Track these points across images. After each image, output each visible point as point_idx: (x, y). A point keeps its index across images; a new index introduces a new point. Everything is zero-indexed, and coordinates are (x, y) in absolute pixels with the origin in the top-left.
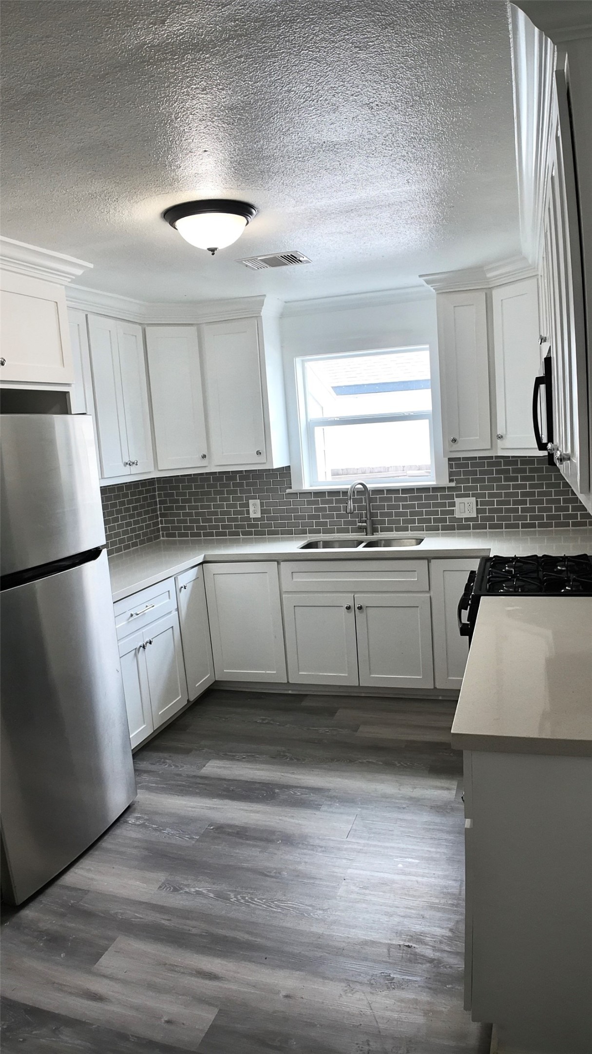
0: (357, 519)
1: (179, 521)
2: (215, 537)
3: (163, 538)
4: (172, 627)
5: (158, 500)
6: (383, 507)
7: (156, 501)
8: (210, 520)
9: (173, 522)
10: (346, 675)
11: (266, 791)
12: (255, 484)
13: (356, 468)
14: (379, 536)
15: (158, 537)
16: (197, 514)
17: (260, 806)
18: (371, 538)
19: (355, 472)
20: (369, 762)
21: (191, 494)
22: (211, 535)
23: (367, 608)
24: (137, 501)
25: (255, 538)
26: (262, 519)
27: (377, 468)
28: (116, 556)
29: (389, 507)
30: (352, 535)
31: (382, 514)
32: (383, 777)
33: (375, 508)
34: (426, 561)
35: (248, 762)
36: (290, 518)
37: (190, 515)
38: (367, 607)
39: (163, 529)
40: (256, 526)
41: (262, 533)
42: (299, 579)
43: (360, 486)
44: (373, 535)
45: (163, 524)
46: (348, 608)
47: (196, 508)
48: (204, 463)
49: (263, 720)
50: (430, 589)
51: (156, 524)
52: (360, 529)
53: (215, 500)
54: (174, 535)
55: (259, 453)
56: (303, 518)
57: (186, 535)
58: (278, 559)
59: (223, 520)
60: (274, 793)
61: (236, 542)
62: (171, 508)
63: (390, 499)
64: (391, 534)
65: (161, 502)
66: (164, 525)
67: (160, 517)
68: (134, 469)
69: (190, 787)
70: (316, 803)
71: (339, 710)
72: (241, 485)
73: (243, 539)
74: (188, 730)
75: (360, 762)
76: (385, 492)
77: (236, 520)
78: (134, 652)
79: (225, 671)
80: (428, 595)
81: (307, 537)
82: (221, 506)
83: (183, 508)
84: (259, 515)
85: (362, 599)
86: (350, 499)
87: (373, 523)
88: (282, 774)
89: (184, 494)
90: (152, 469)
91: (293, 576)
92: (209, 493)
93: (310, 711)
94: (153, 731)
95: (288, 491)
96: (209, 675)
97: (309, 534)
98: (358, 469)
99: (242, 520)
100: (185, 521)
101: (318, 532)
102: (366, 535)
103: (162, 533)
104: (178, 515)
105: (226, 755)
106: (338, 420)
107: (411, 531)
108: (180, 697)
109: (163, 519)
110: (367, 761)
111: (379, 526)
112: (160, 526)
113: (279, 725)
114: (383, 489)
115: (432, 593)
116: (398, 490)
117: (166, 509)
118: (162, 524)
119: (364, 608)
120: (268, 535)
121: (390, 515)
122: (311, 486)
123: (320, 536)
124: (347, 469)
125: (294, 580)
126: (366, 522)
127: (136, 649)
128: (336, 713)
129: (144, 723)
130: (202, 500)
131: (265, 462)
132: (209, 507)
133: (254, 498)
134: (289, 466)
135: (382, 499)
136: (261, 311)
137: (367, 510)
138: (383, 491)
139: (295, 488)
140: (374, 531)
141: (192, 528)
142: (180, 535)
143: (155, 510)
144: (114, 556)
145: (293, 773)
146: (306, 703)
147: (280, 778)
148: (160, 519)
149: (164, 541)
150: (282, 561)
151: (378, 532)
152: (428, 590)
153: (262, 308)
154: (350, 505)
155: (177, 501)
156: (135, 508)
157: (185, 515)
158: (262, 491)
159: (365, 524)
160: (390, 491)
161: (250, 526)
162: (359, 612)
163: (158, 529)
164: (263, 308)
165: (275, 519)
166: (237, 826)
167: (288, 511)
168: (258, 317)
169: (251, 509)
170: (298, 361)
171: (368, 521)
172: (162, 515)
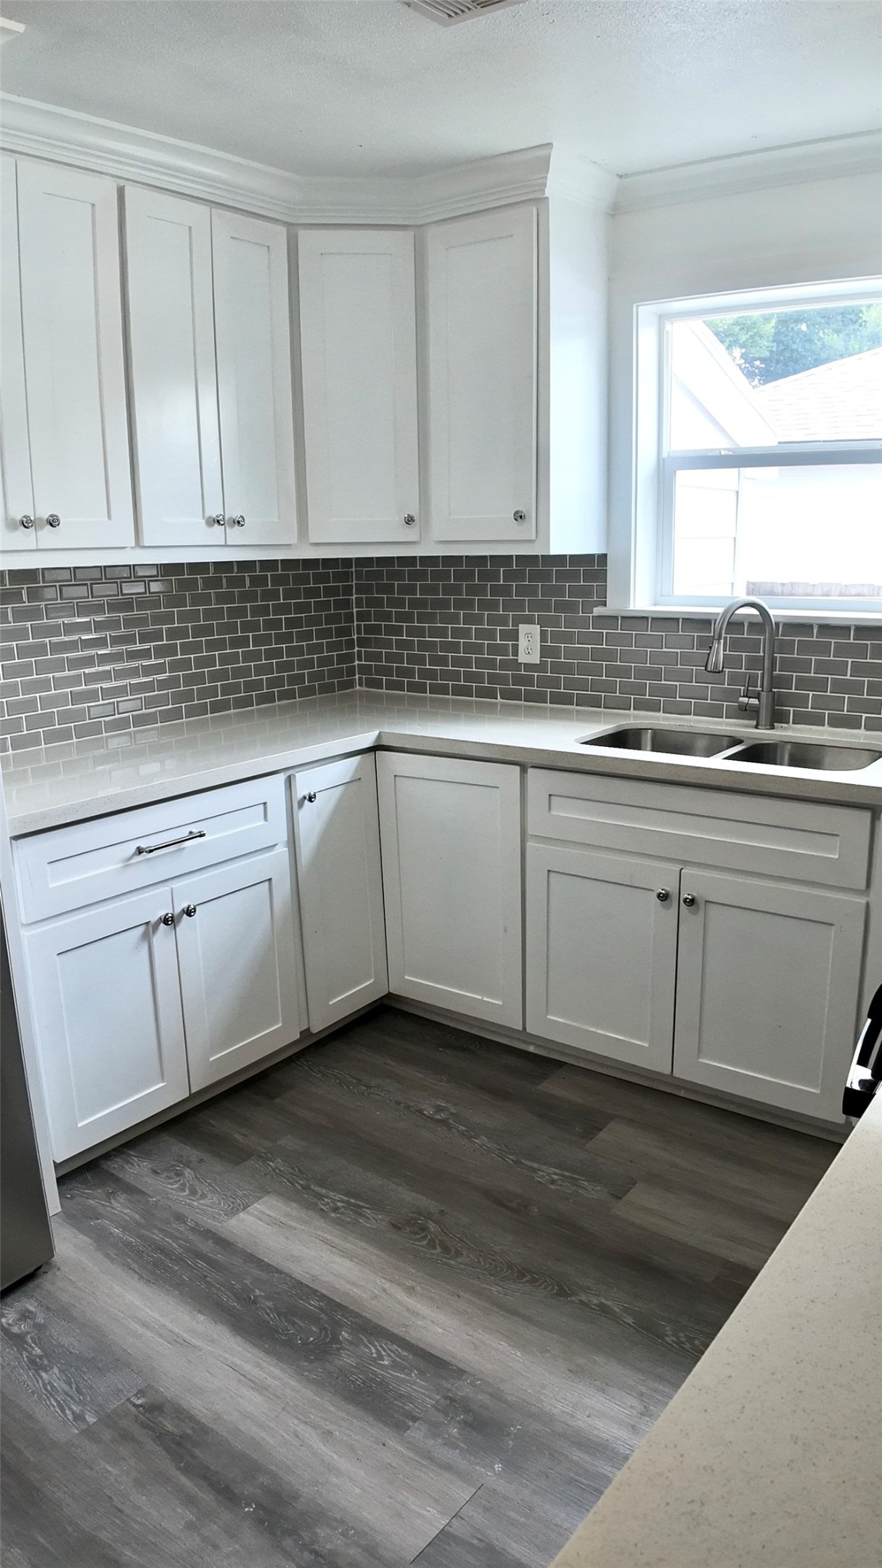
0: (742, 688)
1: (390, 657)
2: (450, 697)
3: (362, 688)
4: (270, 880)
5: (355, 610)
6: (805, 666)
7: (353, 612)
8: (443, 661)
9: (378, 657)
10: (646, 1045)
11: (323, 1329)
12: (533, 591)
13: (811, 583)
14: (790, 733)
15: (350, 684)
16: (423, 646)
17: (277, 1372)
18: (765, 734)
19: (809, 591)
20: (604, 1309)
21: (413, 604)
22: (444, 690)
23: (708, 904)
24: (300, 608)
25: (525, 706)
26: (540, 667)
27: (854, 585)
28: (235, 714)
29: (821, 667)
30: (727, 724)
31: (802, 683)
32: (613, 1368)
33: (787, 665)
34: (867, 815)
35: (339, 1223)
36: (597, 671)
37: (409, 645)
38: (706, 901)
39: (363, 669)
40: (528, 681)
41: (540, 698)
42: (564, 811)
43: (754, 611)
44: (773, 727)
45: (361, 661)
46: (664, 897)
47: (421, 632)
48: (411, 534)
49: (439, 1109)
50: (868, 885)
51: (350, 658)
52: (746, 712)
53: (454, 619)
54: (377, 684)
55: (519, 516)
56: (625, 672)
57: (399, 686)
58: (524, 762)
59: (467, 663)
60: (335, 1339)
61: (487, 711)
62: (376, 630)
63: (825, 649)
64: (818, 731)
65: (361, 616)
66: (363, 663)
67: (358, 646)
68: (235, 535)
69: (179, 1260)
70: (409, 1407)
71: (612, 1125)
72: (506, 591)
73: (503, 705)
74: (278, 1100)
75: (581, 1301)
76: (815, 631)
77: (491, 664)
78: (142, 929)
79: (406, 977)
80: (863, 901)
81: (629, 715)
82: (466, 633)
83: (398, 631)
84: (535, 659)
85: (697, 882)
86: (720, 638)
87: (777, 701)
88: (387, 1285)
89: (400, 603)
90: (292, 538)
91: (553, 803)
92: (445, 604)
93: (548, 1111)
94: (188, 1095)
95: (598, 611)
96: (372, 981)
97: (634, 709)
98: (814, 585)
99: (505, 664)
100: (399, 658)
101: (654, 707)
102: (756, 727)
103: (359, 677)
104: (388, 644)
105: (306, 1188)
106: (729, 456)
107: (867, 728)
108: (280, 1025)
109: (363, 649)
110: (601, 1305)
111: (792, 709)
112: (357, 662)
113: (462, 1134)
114: (811, 622)
115: (873, 897)
116: (848, 628)
117: (369, 629)
118: (360, 659)
119: (702, 905)
120: (550, 703)
121: (821, 684)
122: (655, 605)
123: (658, 718)
124: (792, 584)
125: (553, 813)
126: (758, 697)
127: (147, 923)
128: (601, 1130)
129: (163, 1076)
130: (431, 617)
131: (534, 538)
132: (442, 633)
133: (529, 621)
134: (605, 556)
135: (805, 648)
136: (545, 185)
137: (763, 670)
138: (811, 626)
139: (613, 606)
140: (777, 717)
141: (409, 673)
142: (391, 685)
143: (347, 631)
144: (229, 715)
145: (410, 1290)
146: (553, 1088)
147: (376, 1297)
148: (357, 649)
149: (361, 693)
150: (533, 767)
151: (788, 723)
152: (863, 886)
153: (546, 177)
154: (718, 653)
155: (387, 617)
156: (291, 623)
157: (401, 644)
158: (545, 606)
159: (755, 701)
160: (828, 629)
161: (519, 680)
162: (690, 912)
163: (351, 671)
164: (549, 176)
165: (567, 669)
166: (192, 1418)
167: (596, 655)
168: (540, 202)
169: (523, 643)
170: (646, 314)
171: (764, 695)
172: (362, 643)
